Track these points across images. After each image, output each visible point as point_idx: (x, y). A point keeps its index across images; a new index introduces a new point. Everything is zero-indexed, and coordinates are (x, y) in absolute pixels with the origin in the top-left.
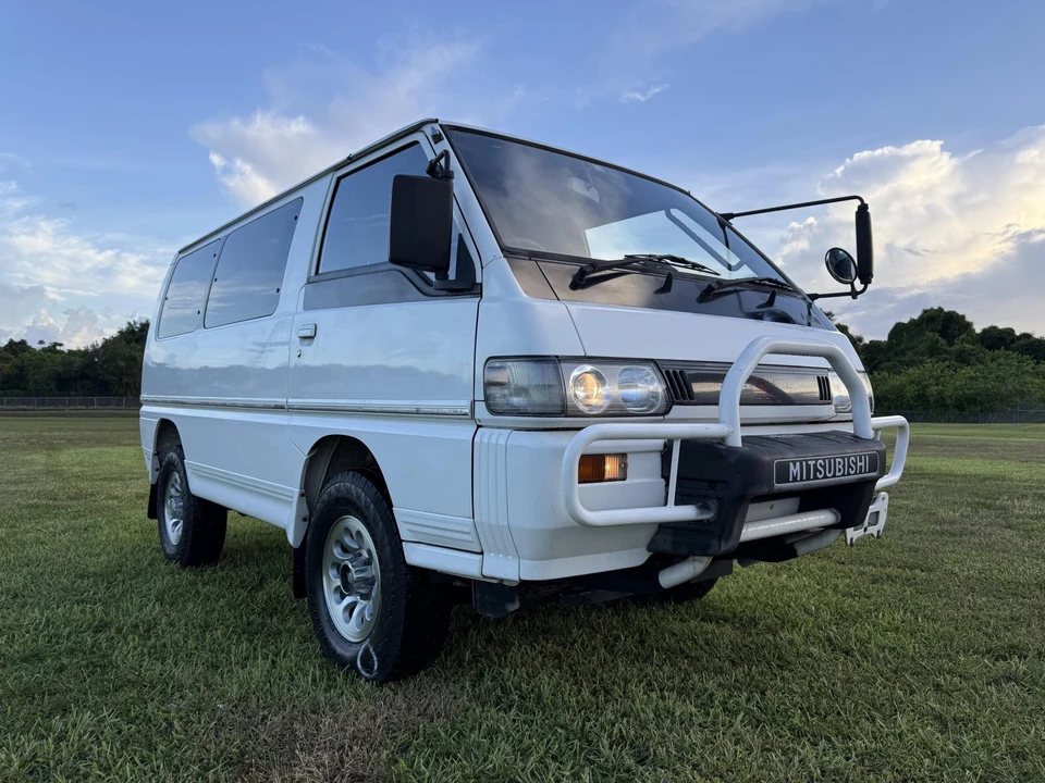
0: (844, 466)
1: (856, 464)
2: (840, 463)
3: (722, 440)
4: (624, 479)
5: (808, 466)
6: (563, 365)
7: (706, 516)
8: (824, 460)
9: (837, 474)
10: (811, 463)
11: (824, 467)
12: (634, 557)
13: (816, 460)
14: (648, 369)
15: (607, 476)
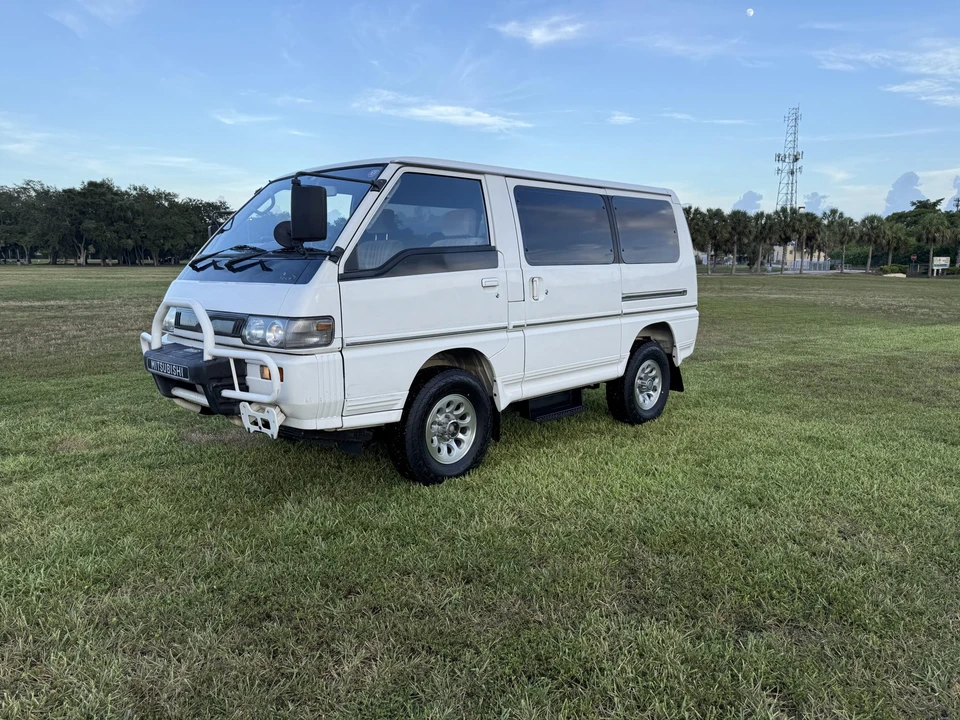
0: (170, 369)
2: (168, 367)
8: (163, 363)
9: (168, 372)
10: (158, 363)
11: (163, 367)
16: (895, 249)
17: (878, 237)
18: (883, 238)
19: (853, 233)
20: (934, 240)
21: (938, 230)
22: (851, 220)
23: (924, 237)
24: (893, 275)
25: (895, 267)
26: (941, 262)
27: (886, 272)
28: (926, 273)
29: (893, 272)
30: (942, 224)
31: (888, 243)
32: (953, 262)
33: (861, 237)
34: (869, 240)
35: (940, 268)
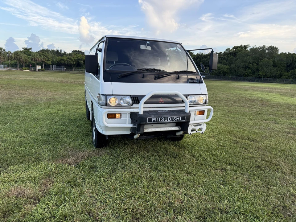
0: (171, 119)
1: (176, 119)
2: (170, 118)
3: (138, 113)
4: (121, 118)
5: (158, 119)
6: (107, 96)
7: (134, 127)
8: (164, 118)
9: (169, 120)
10: (160, 118)
11: (164, 119)
12: (128, 132)
13: (161, 118)
14: (129, 97)
15: (116, 117)
16: (25, 63)
17: (20, 58)
18: (22, 59)
19: (12, 56)
20: (36, 60)
21: (37, 58)
22: (10, 52)
23: (33, 59)
24: (26, 71)
25: (26, 68)
26: (39, 67)
27: (24, 70)
28: (35, 70)
29: (26, 69)
30: (38, 56)
31: (23, 61)
32: (42, 67)
33: (15, 58)
34: (17, 59)
35: (39, 69)
